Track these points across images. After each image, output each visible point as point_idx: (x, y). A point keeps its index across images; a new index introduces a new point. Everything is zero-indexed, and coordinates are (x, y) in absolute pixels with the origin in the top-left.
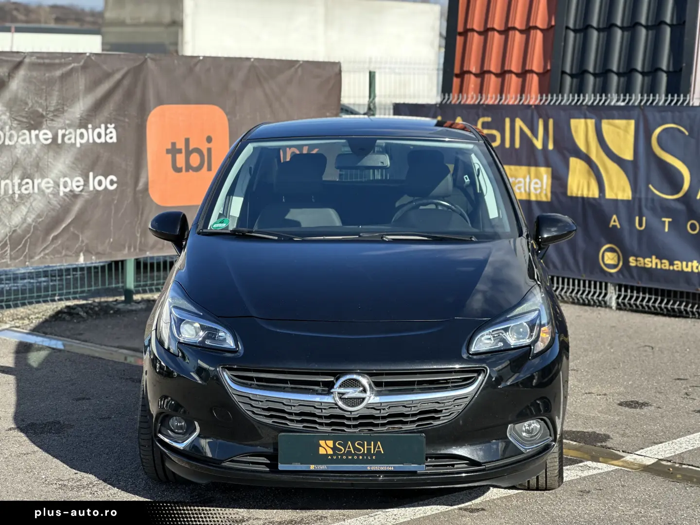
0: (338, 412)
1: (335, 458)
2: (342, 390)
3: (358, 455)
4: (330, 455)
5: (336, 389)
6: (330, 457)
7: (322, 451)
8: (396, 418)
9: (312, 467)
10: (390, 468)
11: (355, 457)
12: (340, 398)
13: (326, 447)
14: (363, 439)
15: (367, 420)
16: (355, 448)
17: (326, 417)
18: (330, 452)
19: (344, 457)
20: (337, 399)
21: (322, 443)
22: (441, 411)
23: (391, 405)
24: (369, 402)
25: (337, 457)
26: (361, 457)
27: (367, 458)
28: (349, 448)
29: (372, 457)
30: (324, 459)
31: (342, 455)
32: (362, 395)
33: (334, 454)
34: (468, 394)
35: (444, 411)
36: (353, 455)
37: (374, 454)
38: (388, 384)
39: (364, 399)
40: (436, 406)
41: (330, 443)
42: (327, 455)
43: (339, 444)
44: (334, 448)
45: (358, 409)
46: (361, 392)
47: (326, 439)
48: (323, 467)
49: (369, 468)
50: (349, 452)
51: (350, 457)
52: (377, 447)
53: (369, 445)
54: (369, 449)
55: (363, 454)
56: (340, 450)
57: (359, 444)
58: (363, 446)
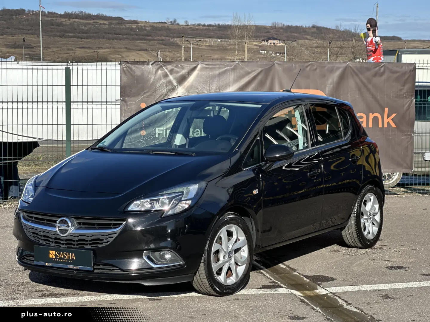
0: (58, 236)
1: (56, 260)
3: (65, 260)
5: (58, 224)
6: (54, 260)
7: (51, 256)
8: (82, 242)
9: (47, 264)
10: (78, 267)
11: (64, 261)
13: (52, 254)
14: (67, 251)
15: (69, 242)
16: (64, 256)
17: (54, 239)
18: (54, 257)
19: (60, 260)
21: (50, 252)
22: (103, 240)
23: (80, 235)
24: (70, 232)
26: (66, 261)
27: (68, 261)
28: (61, 256)
29: (70, 261)
30: (51, 261)
31: (59, 259)
32: (67, 228)
33: (56, 258)
35: (104, 240)
37: (71, 260)
38: (84, 224)
39: (68, 230)
40: (101, 237)
41: (54, 252)
42: (53, 258)
43: (57, 253)
44: (55, 255)
45: (66, 236)
46: (67, 226)
47: (52, 250)
48: (51, 265)
49: (69, 267)
50: (61, 257)
51: (62, 260)
52: (73, 256)
53: (69, 255)
54: (69, 257)
55: (67, 259)
56: (58, 256)
57: (65, 254)
58: (66, 255)
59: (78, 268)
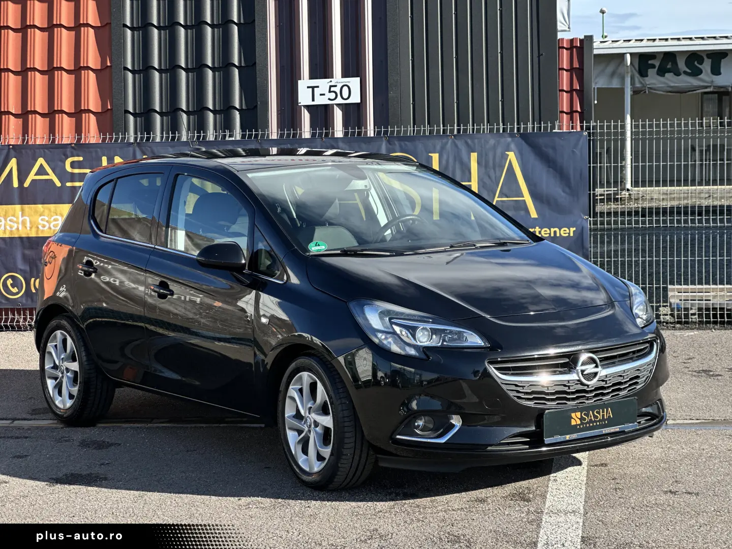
0: (580, 387)
1: (581, 426)
2: (583, 368)
3: (596, 422)
4: (579, 425)
5: (579, 368)
6: (578, 427)
7: (573, 423)
8: (617, 386)
9: (568, 437)
11: (595, 424)
12: (582, 374)
13: (576, 419)
14: (599, 407)
15: (599, 391)
17: (573, 393)
18: (579, 422)
19: (588, 425)
20: (580, 375)
21: (573, 415)
22: (640, 377)
23: (613, 375)
24: (601, 375)
25: (583, 426)
26: (598, 423)
27: (602, 423)
28: (591, 417)
29: (605, 422)
30: (575, 429)
31: (587, 423)
32: (596, 370)
33: (582, 423)
34: (651, 361)
36: (593, 422)
37: (607, 419)
39: (596, 374)
40: (638, 373)
41: (578, 414)
42: (577, 425)
43: (584, 414)
44: (581, 419)
45: (593, 383)
46: (595, 367)
47: (575, 411)
48: (574, 436)
49: (604, 432)
50: (591, 420)
51: (591, 425)
52: (608, 413)
53: (603, 412)
54: (603, 415)
55: (600, 421)
56: (585, 419)
57: (597, 412)
58: (599, 413)
59: (618, 430)
